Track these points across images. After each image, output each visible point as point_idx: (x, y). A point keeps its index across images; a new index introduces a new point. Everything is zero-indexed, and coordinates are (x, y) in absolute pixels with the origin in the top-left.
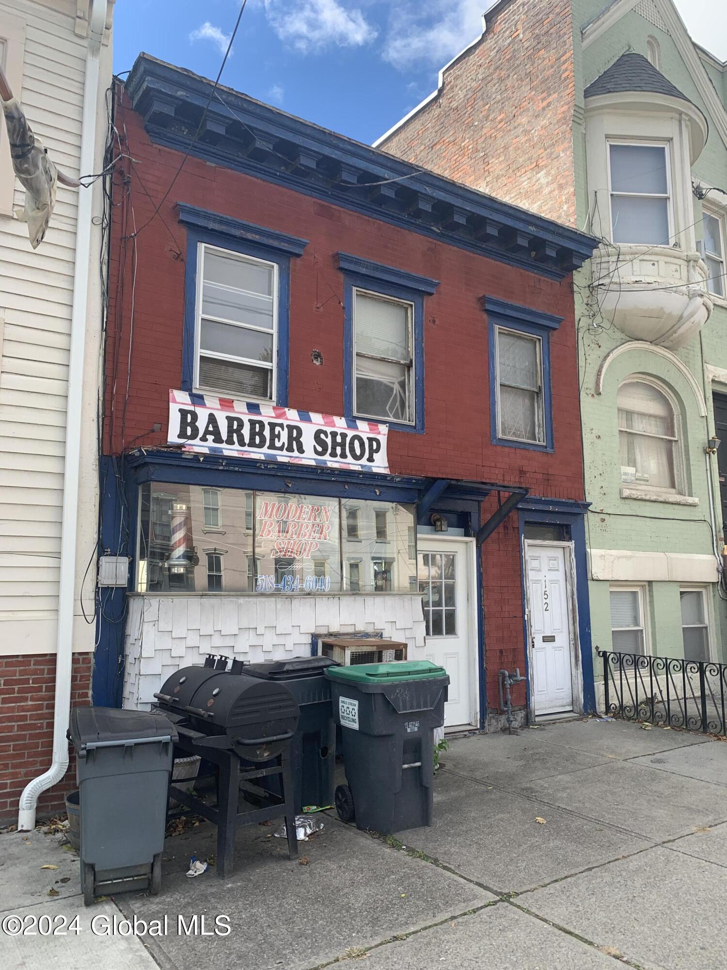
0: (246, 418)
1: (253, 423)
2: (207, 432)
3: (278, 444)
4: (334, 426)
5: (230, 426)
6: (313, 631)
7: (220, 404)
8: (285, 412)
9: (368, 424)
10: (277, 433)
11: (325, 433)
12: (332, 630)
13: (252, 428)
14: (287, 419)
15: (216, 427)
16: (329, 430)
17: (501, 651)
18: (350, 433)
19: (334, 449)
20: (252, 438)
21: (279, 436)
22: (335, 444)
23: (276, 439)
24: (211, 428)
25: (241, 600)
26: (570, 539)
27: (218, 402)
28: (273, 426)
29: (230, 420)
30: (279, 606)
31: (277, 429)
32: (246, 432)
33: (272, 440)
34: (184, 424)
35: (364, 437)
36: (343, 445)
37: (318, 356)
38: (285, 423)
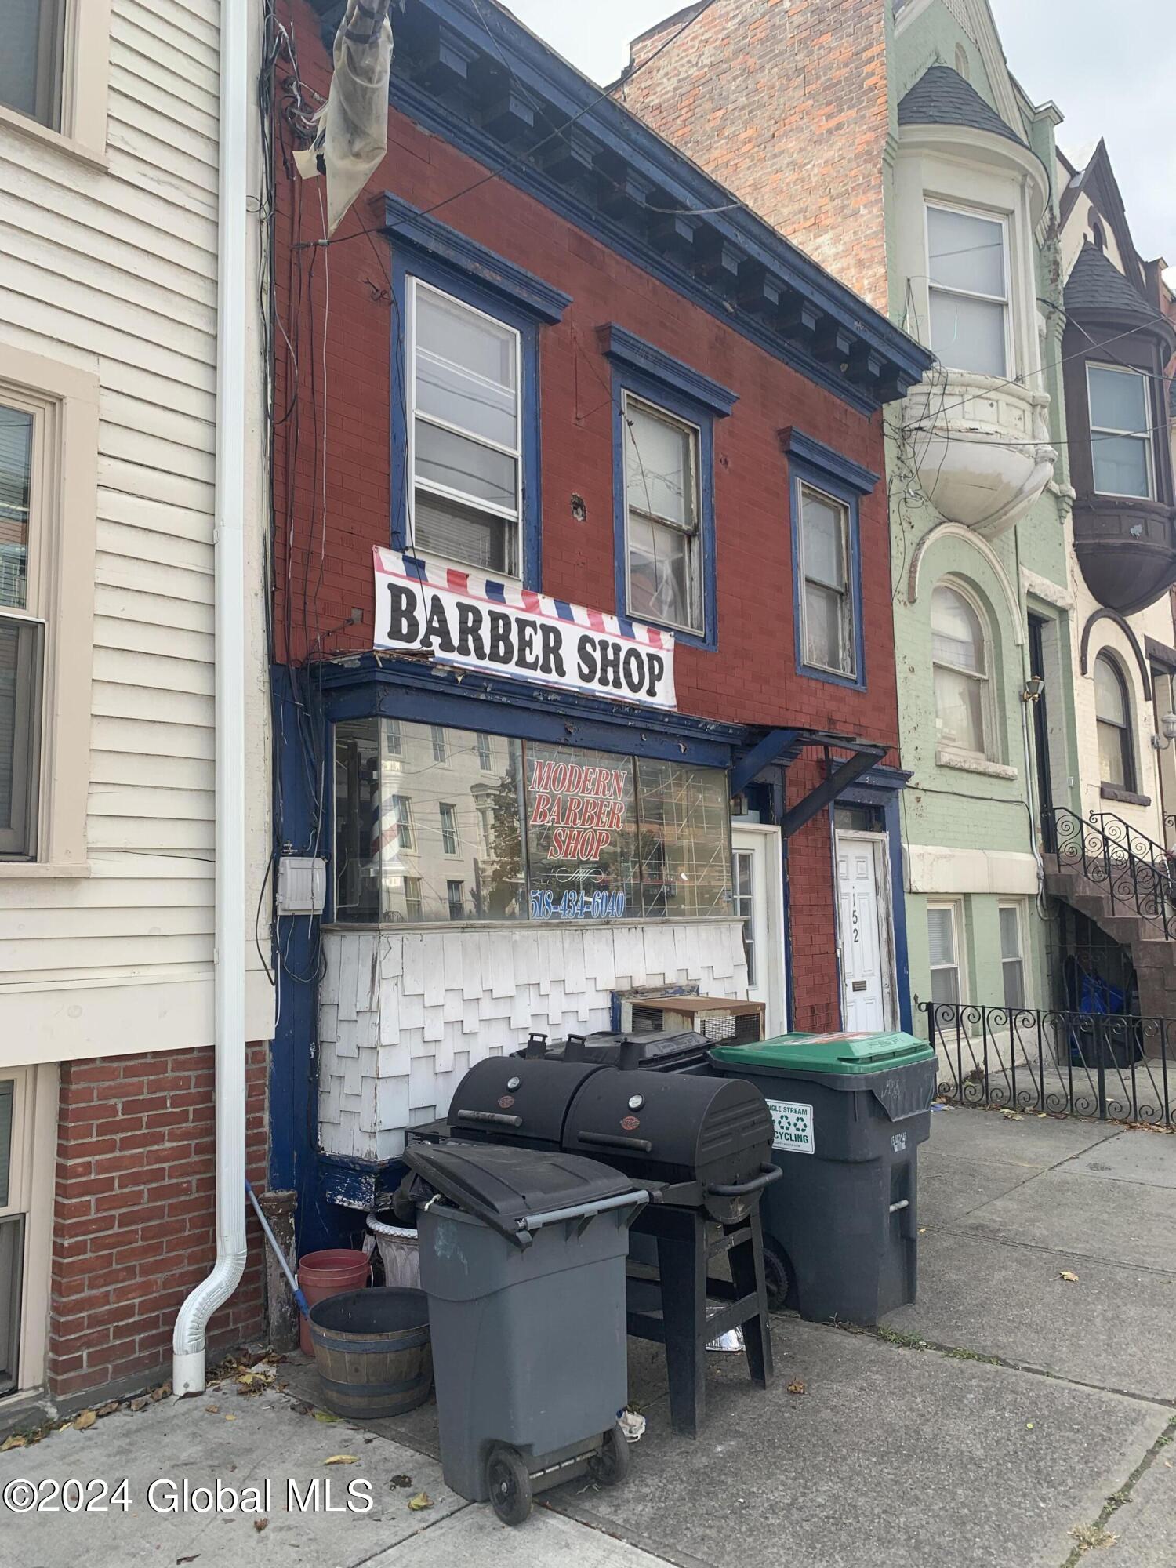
0: (485, 608)
1: (495, 617)
2: (430, 630)
3: (530, 659)
4: (603, 631)
5: (463, 622)
6: (612, 987)
7: (448, 581)
8: (538, 602)
9: (649, 631)
10: (527, 638)
11: (592, 642)
12: (637, 984)
13: (494, 628)
14: (541, 614)
15: (443, 621)
16: (597, 637)
17: (812, 1009)
18: (625, 645)
19: (604, 670)
20: (494, 646)
21: (530, 644)
22: (606, 663)
23: (528, 649)
24: (436, 624)
25: (517, 935)
26: (883, 829)
27: (445, 575)
28: (522, 624)
29: (463, 609)
30: (567, 945)
31: (529, 631)
32: (485, 632)
33: (522, 650)
34: (396, 613)
35: (644, 651)
36: (615, 664)
37: (578, 504)
38: (539, 621)
